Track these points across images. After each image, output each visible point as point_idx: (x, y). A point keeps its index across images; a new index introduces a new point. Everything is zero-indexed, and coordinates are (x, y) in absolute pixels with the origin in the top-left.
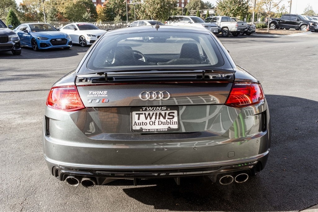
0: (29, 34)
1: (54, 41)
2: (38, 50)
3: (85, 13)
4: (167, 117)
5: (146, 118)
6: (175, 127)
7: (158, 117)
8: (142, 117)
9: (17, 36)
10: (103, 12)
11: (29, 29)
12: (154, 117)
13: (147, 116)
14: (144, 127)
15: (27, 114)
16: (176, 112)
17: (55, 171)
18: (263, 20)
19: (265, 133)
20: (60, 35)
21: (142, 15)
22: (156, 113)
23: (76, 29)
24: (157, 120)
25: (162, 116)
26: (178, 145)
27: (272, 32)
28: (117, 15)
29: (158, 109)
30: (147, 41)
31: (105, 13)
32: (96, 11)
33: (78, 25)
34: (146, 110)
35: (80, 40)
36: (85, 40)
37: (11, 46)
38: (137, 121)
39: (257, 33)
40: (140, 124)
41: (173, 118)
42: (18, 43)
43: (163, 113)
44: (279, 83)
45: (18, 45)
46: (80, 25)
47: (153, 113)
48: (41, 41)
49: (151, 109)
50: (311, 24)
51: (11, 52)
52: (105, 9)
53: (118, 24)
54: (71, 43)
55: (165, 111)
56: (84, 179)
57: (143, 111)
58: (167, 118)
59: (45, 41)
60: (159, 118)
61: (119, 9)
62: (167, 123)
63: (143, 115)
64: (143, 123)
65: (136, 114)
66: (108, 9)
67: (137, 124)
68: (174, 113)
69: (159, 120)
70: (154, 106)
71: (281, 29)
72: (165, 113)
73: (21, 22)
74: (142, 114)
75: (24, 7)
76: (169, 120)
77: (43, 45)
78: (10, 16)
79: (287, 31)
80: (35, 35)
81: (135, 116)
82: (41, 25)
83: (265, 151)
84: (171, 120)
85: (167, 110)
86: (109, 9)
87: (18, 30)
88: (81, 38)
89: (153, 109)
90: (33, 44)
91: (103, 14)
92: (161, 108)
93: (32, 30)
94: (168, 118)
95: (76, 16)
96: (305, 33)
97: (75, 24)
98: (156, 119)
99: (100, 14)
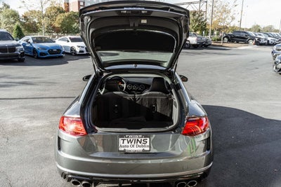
0: (31, 45)
1: (51, 51)
2: (38, 58)
4: (142, 142)
5: (128, 143)
6: (148, 149)
7: (136, 142)
8: (126, 141)
9: (22, 47)
11: (31, 41)
12: (133, 142)
13: (129, 141)
14: (126, 149)
15: (34, 117)
16: (148, 139)
17: (64, 175)
18: (218, 34)
19: (209, 152)
20: (56, 46)
22: (135, 140)
23: (68, 41)
24: (136, 144)
25: (139, 141)
26: (149, 162)
27: (225, 45)
29: (136, 137)
33: (70, 38)
34: (128, 137)
35: (71, 50)
36: (75, 50)
37: (17, 55)
38: (122, 145)
39: (213, 45)
40: (124, 147)
41: (146, 143)
42: (23, 53)
43: (140, 139)
44: (227, 94)
45: (23, 54)
46: (72, 38)
47: (133, 140)
48: (40, 51)
49: (131, 137)
50: (257, 39)
51: (17, 60)
54: (64, 53)
56: (84, 182)
57: (126, 138)
59: (43, 51)
62: (142, 146)
64: (126, 146)
67: (122, 147)
71: (233, 42)
73: (25, 34)
75: (25, 17)
77: (42, 54)
78: (16, 30)
79: (237, 44)
80: (36, 46)
81: (121, 141)
82: (41, 38)
83: (208, 165)
85: (142, 138)
87: (22, 41)
88: (72, 49)
89: (133, 137)
90: (34, 53)
92: (138, 136)
93: (34, 41)
95: (68, 25)
96: (251, 46)
97: (68, 37)
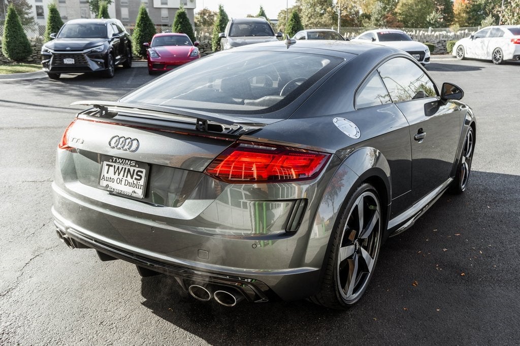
3: (432, 13)
4: (135, 176)
5: (115, 173)
7: (126, 174)
10: (465, 11)
12: (122, 172)
13: (116, 170)
14: (110, 184)
16: (144, 171)
21: (510, 17)
22: (125, 168)
23: (374, 40)
24: (125, 178)
25: (130, 174)
28: (488, 15)
29: (127, 164)
30: (500, 61)
31: (467, 13)
32: (453, 10)
33: (379, 34)
34: (115, 162)
38: (106, 175)
40: (107, 179)
41: (140, 180)
43: (132, 169)
46: (382, 33)
47: (123, 168)
49: (121, 162)
52: (468, 5)
53: (460, 32)
55: (135, 168)
57: (112, 162)
58: (134, 178)
60: (127, 177)
61: (495, 5)
62: (133, 185)
63: (113, 168)
64: (110, 178)
65: (107, 165)
66: (474, 5)
67: (105, 178)
68: (142, 172)
69: (126, 179)
70: (124, 159)
72: (134, 170)
74: (112, 166)
76: (135, 182)
78: (292, 20)
81: (105, 167)
84: (138, 182)
85: (135, 166)
86: (476, 5)
89: (122, 162)
91: (465, 15)
92: (130, 163)
94: (136, 179)
95: (417, 17)
98: (123, 176)
99: (459, 14)
